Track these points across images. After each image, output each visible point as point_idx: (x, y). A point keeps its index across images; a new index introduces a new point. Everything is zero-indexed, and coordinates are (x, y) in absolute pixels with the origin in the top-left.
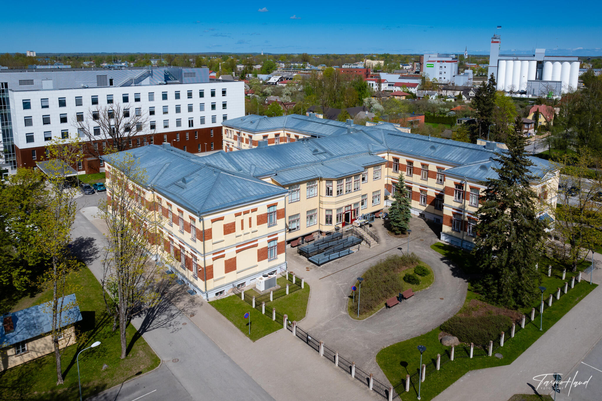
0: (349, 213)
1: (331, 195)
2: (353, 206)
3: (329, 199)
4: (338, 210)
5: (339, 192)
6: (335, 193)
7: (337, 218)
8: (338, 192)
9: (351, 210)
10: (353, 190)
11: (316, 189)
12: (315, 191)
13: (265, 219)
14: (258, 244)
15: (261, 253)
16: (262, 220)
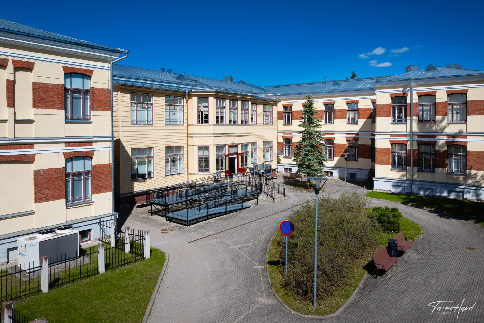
0: (235, 158)
1: (207, 122)
2: (240, 146)
3: (204, 128)
4: (219, 148)
5: (219, 120)
6: (212, 119)
7: (217, 161)
8: (217, 117)
9: (237, 154)
10: (239, 123)
11: (181, 114)
12: (179, 116)
13: (58, 98)
14: (34, 155)
15: (44, 180)
16: (48, 99)
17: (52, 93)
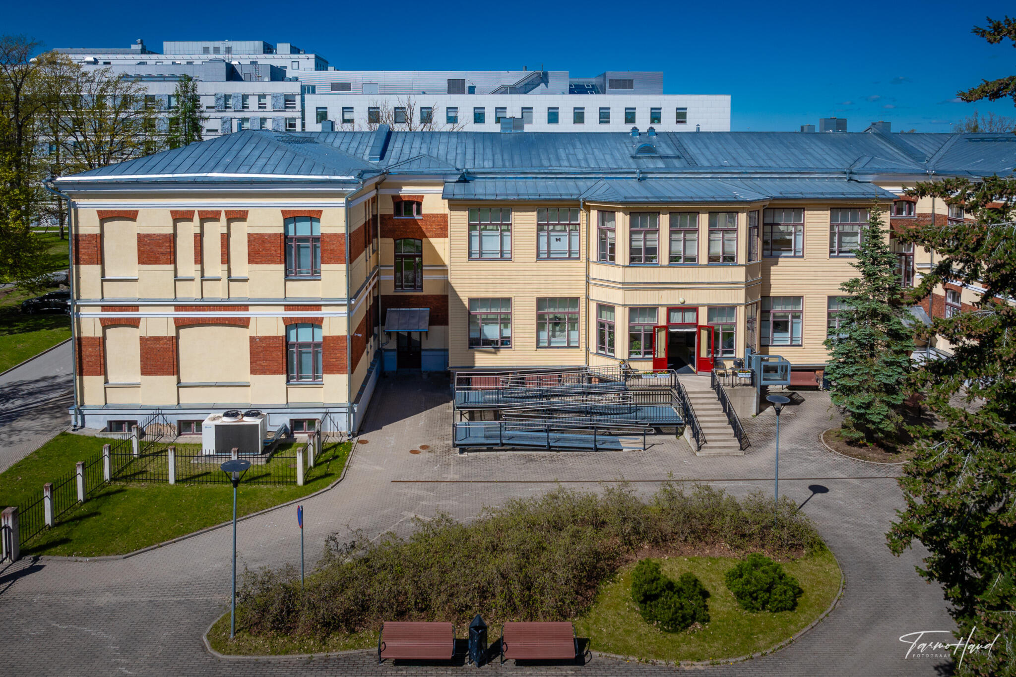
1: (613, 259)
2: (703, 310)
3: (608, 271)
4: (635, 311)
5: (641, 255)
6: (622, 254)
7: (634, 338)
8: (635, 251)
9: (696, 326)
10: (703, 260)
11: (575, 239)
12: (570, 242)
13: (275, 251)
14: (249, 319)
15: (261, 349)
16: (264, 252)
17: (269, 245)
